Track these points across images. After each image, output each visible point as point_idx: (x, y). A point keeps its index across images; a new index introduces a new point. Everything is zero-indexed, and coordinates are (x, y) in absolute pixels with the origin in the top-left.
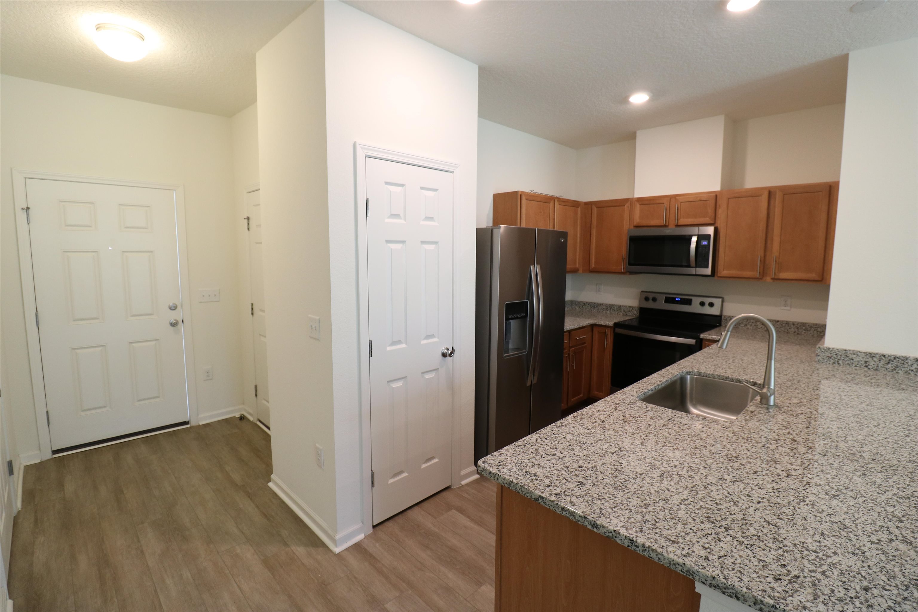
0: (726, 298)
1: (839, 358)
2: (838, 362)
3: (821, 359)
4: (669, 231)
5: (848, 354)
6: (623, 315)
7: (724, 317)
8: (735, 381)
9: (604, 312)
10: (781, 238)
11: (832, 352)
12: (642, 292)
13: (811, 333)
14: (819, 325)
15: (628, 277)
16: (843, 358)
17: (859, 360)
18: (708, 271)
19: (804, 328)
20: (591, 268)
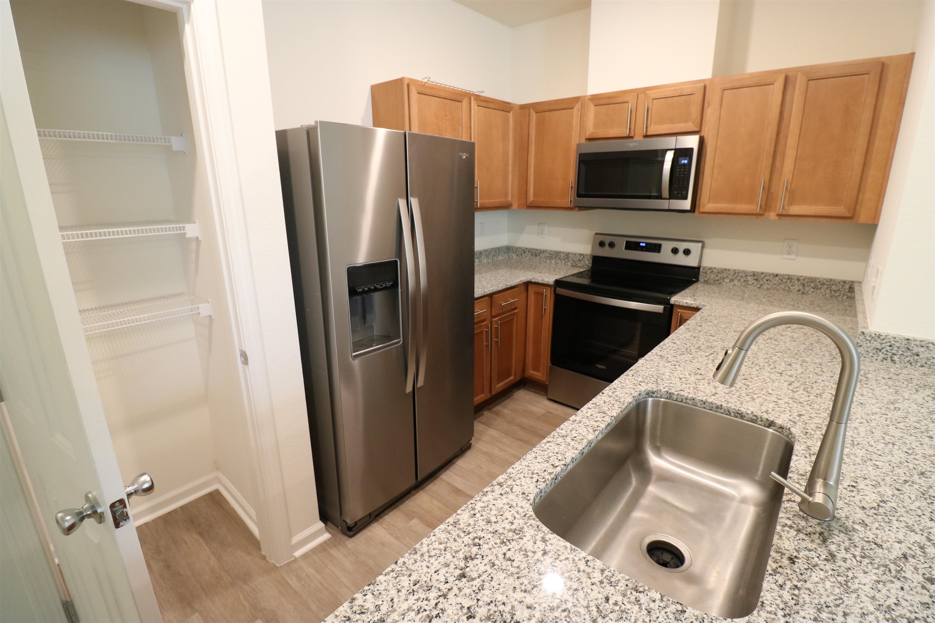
0: (707, 241)
1: (894, 352)
2: (891, 357)
3: (863, 352)
4: (635, 144)
5: (912, 345)
6: (572, 266)
7: (704, 269)
8: (732, 414)
9: (548, 261)
10: (797, 153)
11: (884, 342)
12: (596, 234)
13: (821, 293)
14: (835, 280)
15: (576, 214)
16: (901, 352)
17: (929, 356)
18: (686, 204)
19: (812, 285)
20: (528, 203)
